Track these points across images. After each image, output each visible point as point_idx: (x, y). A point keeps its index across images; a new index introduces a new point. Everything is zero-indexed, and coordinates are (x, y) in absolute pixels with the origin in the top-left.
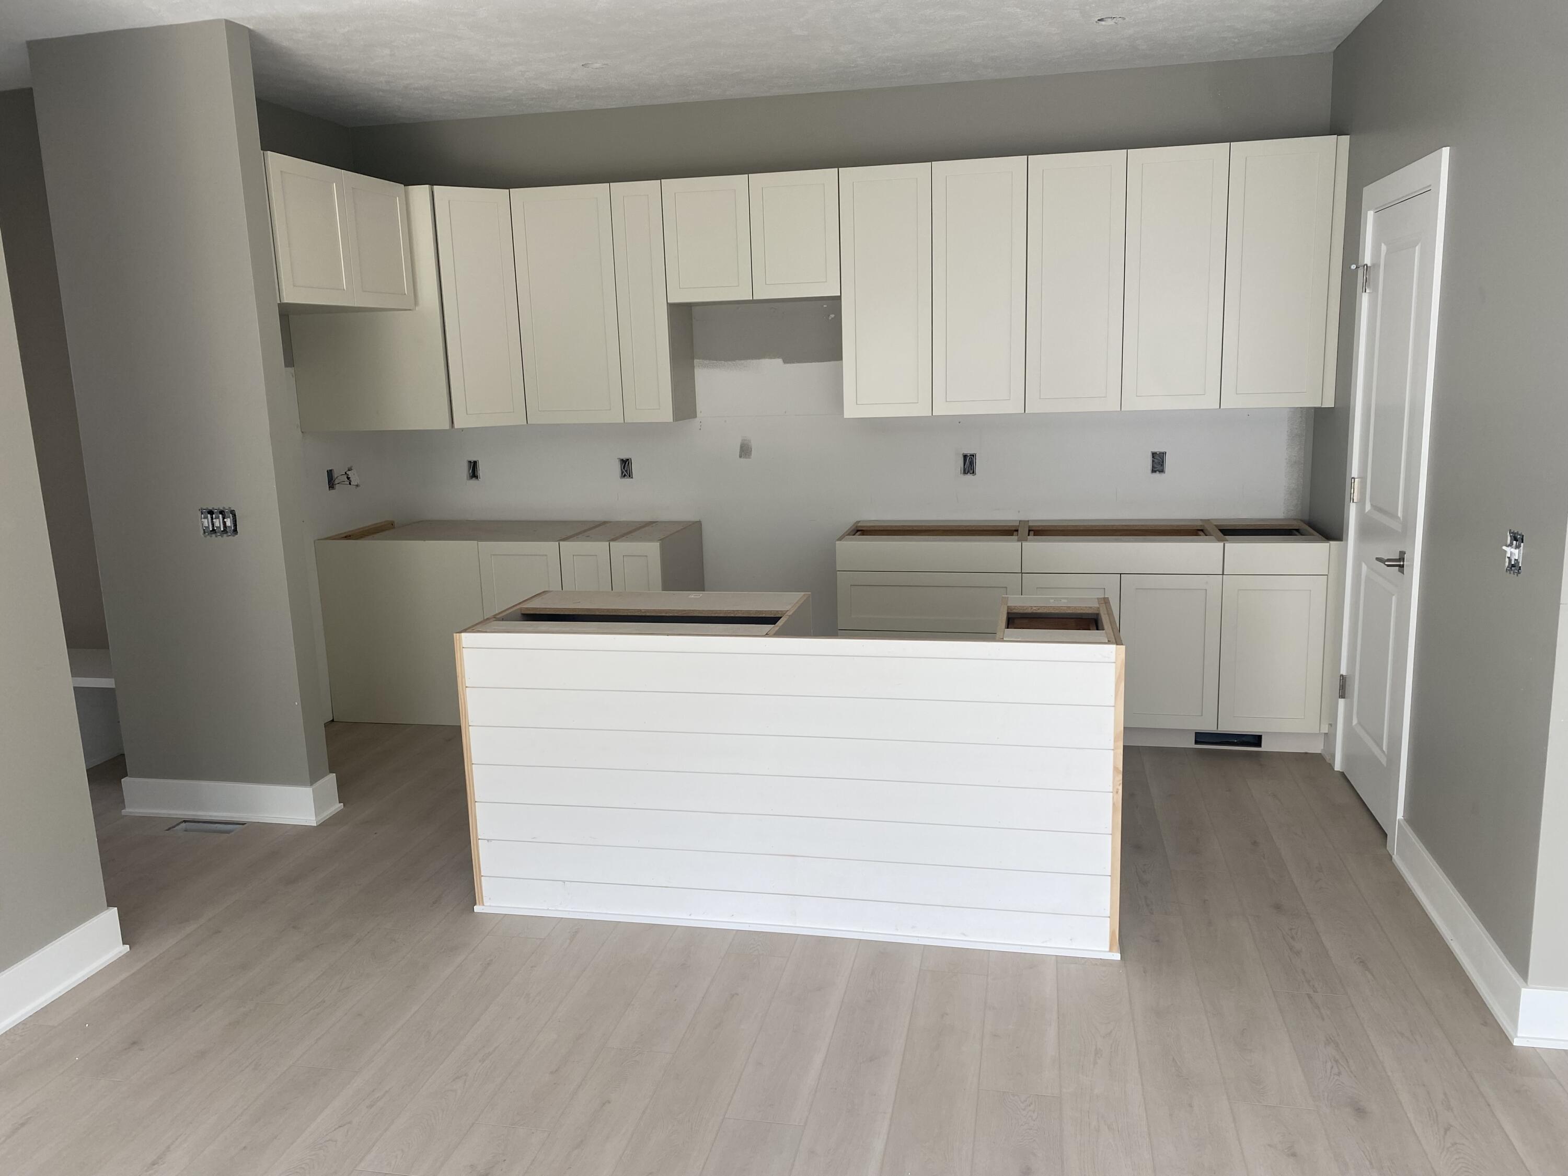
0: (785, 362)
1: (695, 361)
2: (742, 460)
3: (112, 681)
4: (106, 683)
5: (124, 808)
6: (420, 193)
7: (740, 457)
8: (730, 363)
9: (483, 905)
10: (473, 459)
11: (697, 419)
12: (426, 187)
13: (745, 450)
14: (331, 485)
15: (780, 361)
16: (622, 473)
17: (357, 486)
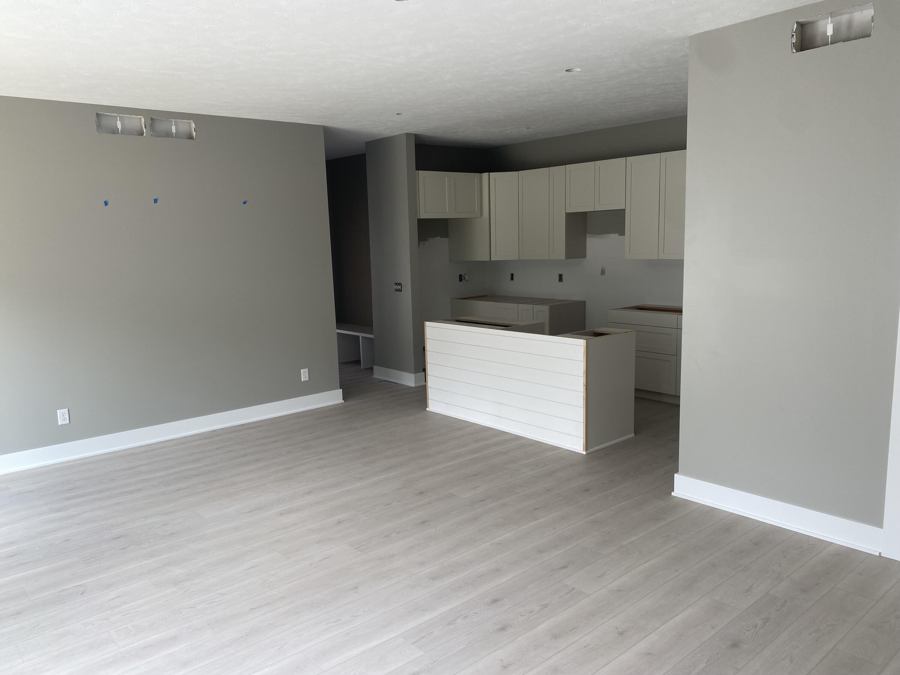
0: (619, 235)
1: (587, 235)
2: (602, 276)
3: (373, 336)
4: (372, 336)
5: (373, 375)
6: (485, 175)
7: (601, 274)
8: (599, 235)
9: (429, 408)
10: (512, 273)
11: (586, 258)
12: (487, 173)
13: (603, 272)
14: (461, 280)
15: (617, 234)
16: (559, 280)
17: (467, 280)
